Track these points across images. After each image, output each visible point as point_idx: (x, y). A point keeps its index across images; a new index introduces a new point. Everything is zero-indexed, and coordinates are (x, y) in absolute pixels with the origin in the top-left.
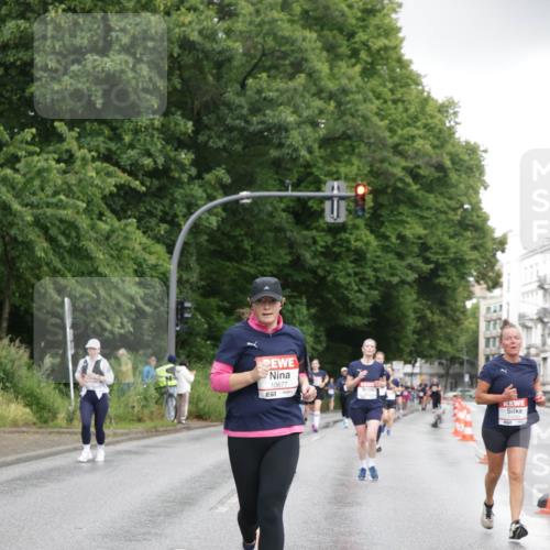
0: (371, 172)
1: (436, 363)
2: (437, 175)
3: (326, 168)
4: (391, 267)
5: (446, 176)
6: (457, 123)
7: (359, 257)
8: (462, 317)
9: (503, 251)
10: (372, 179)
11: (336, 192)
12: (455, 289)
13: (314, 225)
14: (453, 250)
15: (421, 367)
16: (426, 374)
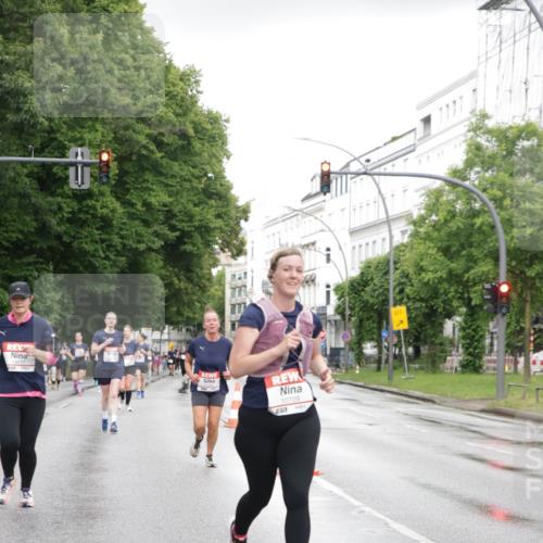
0: (115, 138)
1: (184, 330)
2: (180, 142)
3: (70, 134)
4: (138, 234)
5: (189, 144)
6: (198, 92)
7: (106, 224)
8: (207, 284)
9: (246, 220)
10: (116, 146)
11: (79, 158)
12: (199, 257)
13: (59, 191)
14: (198, 218)
15: (169, 334)
16: (174, 340)
